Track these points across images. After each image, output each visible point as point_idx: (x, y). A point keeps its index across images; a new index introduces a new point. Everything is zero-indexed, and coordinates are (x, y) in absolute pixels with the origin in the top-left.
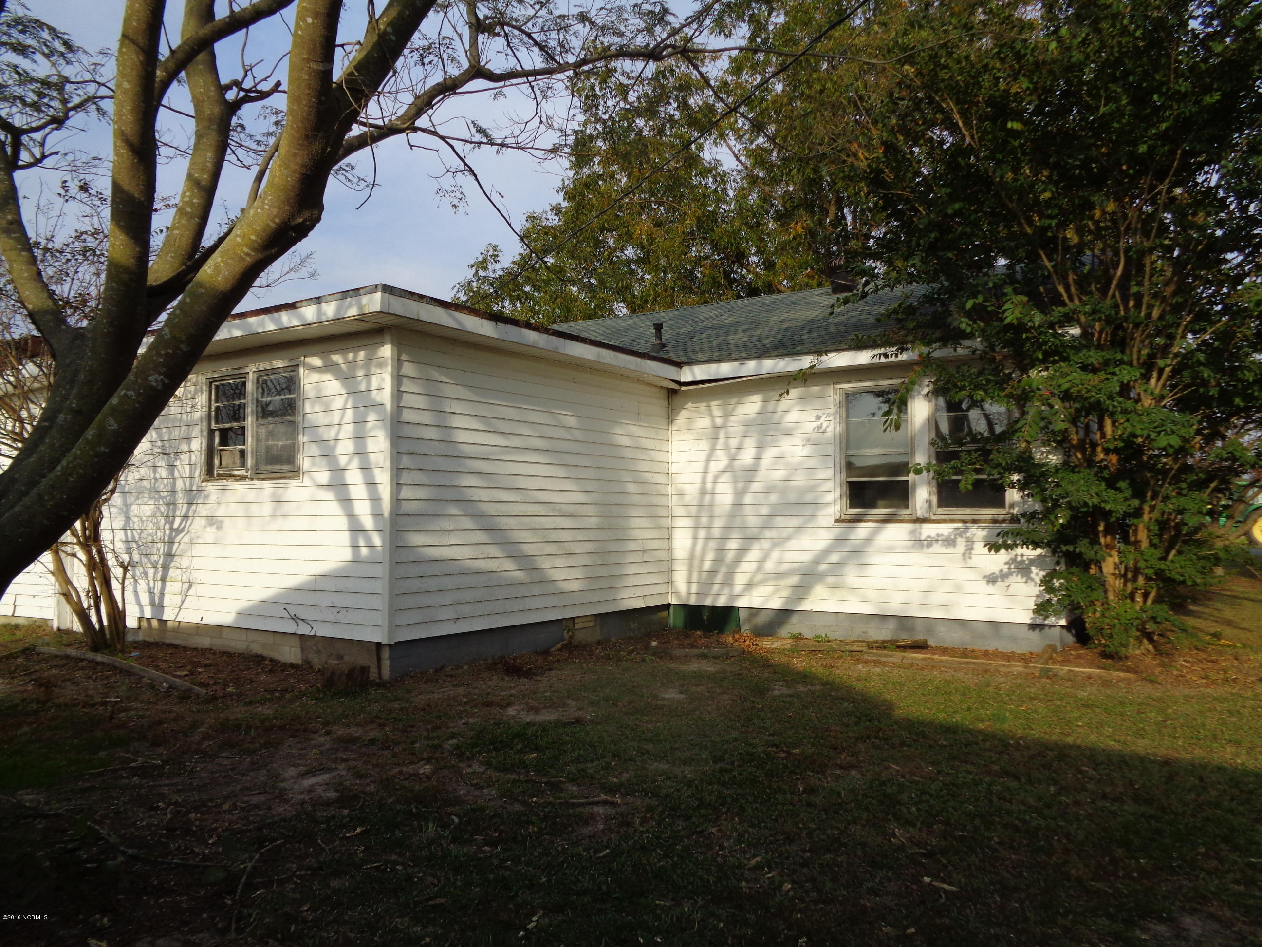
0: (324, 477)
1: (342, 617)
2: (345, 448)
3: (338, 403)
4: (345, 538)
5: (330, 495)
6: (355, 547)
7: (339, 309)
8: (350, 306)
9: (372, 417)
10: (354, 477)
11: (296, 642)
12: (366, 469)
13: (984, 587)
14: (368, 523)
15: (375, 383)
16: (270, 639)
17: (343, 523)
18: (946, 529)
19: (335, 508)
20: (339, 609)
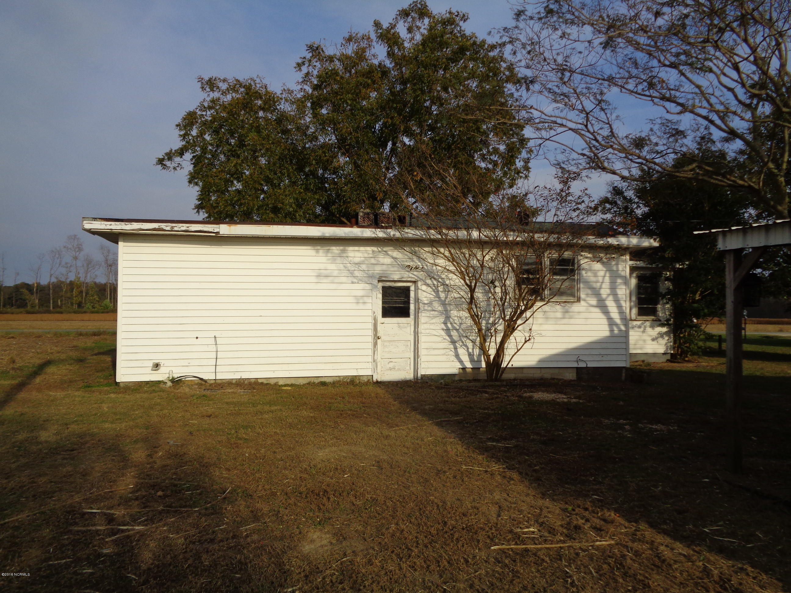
0: (594, 302)
1: (605, 358)
2: (605, 292)
3: (602, 273)
4: (607, 328)
5: (597, 310)
6: (612, 331)
7: (638, 242)
8: (644, 242)
9: (619, 281)
10: (611, 304)
11: (575, 370)
12: (617, 300)
13: (651, 342)
14: (618, 321)
15: (620, 267)
16: (557, 371)
17: (605, 321)
18: (639, 323)
19: (601, 316)
20: (603, 355)
